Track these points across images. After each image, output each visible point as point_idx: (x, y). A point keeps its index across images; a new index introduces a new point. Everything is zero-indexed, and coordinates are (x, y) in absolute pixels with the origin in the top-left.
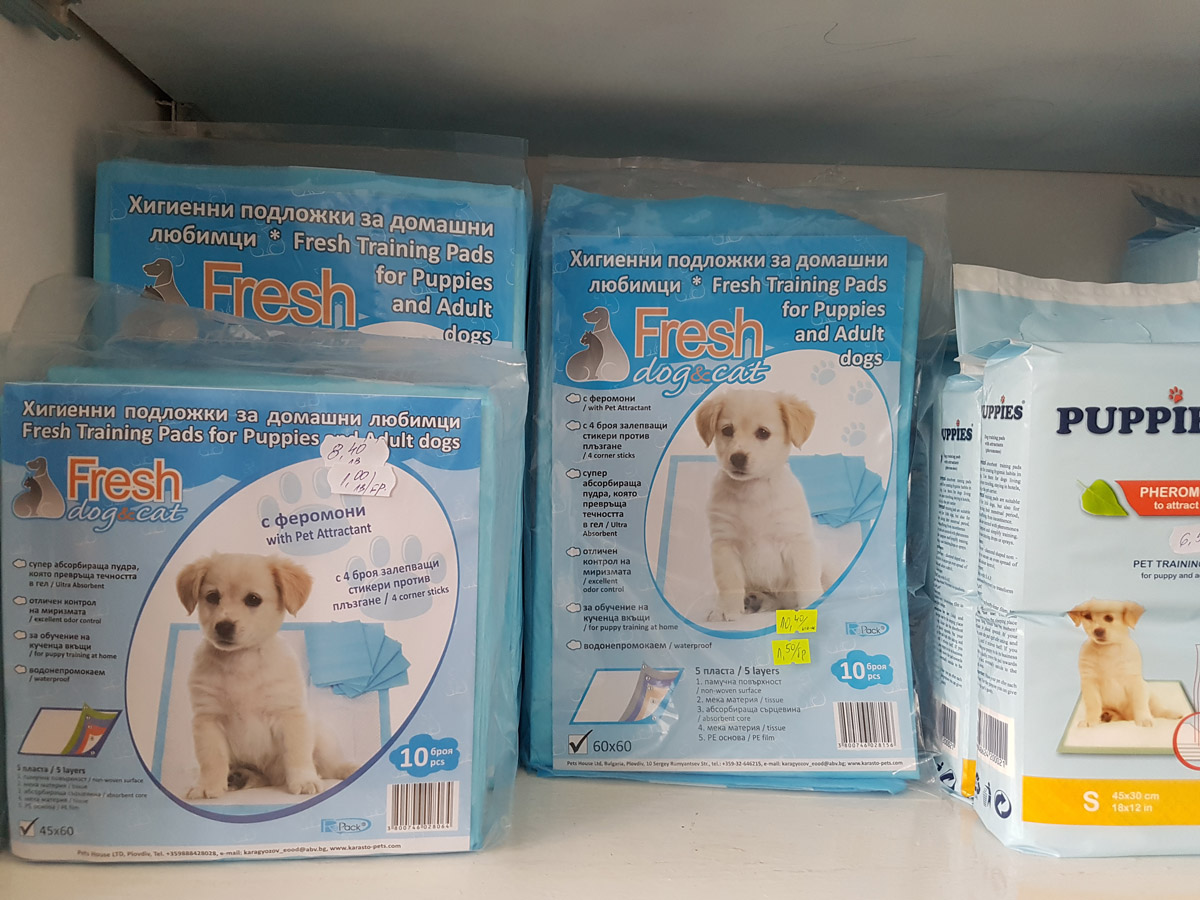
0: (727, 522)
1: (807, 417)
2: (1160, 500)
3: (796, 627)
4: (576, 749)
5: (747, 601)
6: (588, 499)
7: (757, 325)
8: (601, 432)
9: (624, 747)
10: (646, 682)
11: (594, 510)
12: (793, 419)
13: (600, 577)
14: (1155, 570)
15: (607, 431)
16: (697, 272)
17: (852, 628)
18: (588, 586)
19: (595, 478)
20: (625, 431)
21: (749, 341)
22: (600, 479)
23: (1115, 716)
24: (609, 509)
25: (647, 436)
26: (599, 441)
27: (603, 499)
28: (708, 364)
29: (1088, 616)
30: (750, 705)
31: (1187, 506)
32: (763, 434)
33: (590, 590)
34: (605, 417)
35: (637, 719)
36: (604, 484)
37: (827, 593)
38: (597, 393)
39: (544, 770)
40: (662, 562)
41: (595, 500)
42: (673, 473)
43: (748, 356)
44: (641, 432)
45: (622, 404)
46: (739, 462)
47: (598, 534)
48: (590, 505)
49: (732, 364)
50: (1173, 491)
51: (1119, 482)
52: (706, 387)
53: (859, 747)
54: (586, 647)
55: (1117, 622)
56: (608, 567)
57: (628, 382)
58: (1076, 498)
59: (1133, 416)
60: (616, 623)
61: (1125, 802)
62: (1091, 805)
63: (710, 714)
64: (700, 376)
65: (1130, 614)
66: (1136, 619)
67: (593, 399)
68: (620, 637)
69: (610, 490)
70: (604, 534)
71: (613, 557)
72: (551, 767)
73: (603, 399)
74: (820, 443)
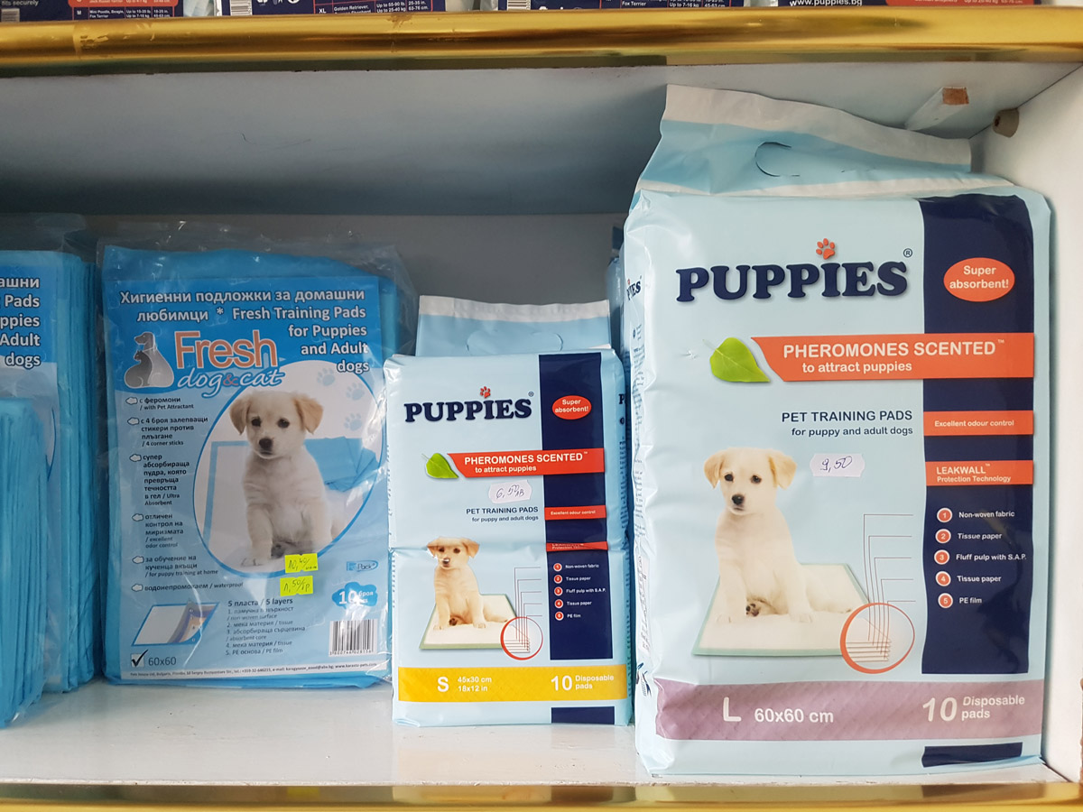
0: (258, 490)
1: (316, 410)
2: (479, 466)
3: (300, 567)
4: (136, 664)
5: (273, 550)
6: (148, 477)
7: (272, 344)
8: (155, 425)
9: (170, 662)
10: (192, 612)
11: (152, 485)
12: (306, 412)
13: (160, 536)
14: (481, 515)
15: (160, 425)
16: (219, 305)
17: (350, 566)
18: (149, 543)
19: (153, 461)
20: (174, 425)
21: (265, 355)
22: (159, 462)
23: (460, 621)
24: (165, 484)
25: (192, 428)
26: (156, 432)
27: (160, 477)
28: (236, 373)
29: (442, 550)
30: (267, 627)
31: (498, 470)
32: (283, 424)
33: (151, 546)
34: (158, 414)
35: (181, 641)
36: (160, 465)
38: (150, 396)
39: (116, 680)
40: (208, 523)
41: (153, 477)
42: (214, 455)
43: (266, 366)
44: (188, 424)
45: (170, 404)
46: (266, 445)
47: (157, 503)
48: (150, 481)
49: (254, 372)
50: (488, 459)
51: (450, 455)
52: (236, 389)
53: (345, 654)
54: (146, 589)
55: (463, 553)
56: (163, 529)
57: (174, 387)
58: (422, 466)
60: (170, 571)
61: (467, 685)
62: (443, 687)
63: (236, 636)
64: (230, 381)
65: (470, 547)
66: (476, 551)
67: (147, 401)
68: (172, 581)
69: (165, 469)
70: (162, 503)
71: (169, 520)
72: (119, 677)
73: (156, 401)
74: (327, 429)
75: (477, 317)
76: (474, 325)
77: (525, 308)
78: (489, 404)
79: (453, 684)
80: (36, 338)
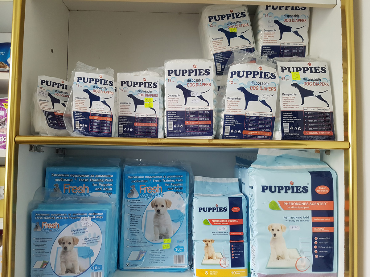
0: (156, 222)
1: (170, 203)
2: (215, 222)
3: (167, 242)
4: (127, 265)
5: (160, 237)
6: (131, 219)
7: (161, 187)
8: (134, 207)
9: (136, 265)
10: (141, 252)
11: (132, 221)
12: (168, 203)
13: (133, 234)
14: (215, 234)
15: (135, 206)
16: (150, 179)
17: (178, 241)
18: (131, 235)
19: (132, 215)
20: (138, 206)
21: (160, 190)
22: (134, 215)
23: (210, 258)
24: (135, 221)
25: (142, 207)
26: (134, 208)
27: (134, 219)
28: (153, 194)
29: (206, 241)
30: (159, 257)
31: (219, 223)
32: (163, 206)
33: (131, 236)
34: (135, 204)
35: (139, 260)
36: (134, 216)
37: (174, 235)
38: (133, 200)
39: (122, 269)
40: (145, 231)
41: (132, 219)
42: (147, 214)
43: (160, 193)
44: (141, 206)
45: (137, 201)
46: (158, 211)
47: (133, 225)
48: (132, 220)
49: (157, 194)
50: (217, 221)
51: (209, 220)
52: (153, 198)
53: (178, 264)
54: (130, 247)
55: (211, 242)
56: (135, 232)
57: (139, 198)
58: (202, 222)
59: (210, 209)
60: (136, 242)
61: (212, 273)
62: (207, 274)
63: (152, 259)
64: (151, 196)
65: (213, 241)
66: (214, 242)
67: (132, 201)
68: (136, 245)
69: (135, 217)
70: (134, 225)
71: (135, 230)
72: (123, 269)
73: (134, 201)
74: (172, 208)
75: (207, 181)
76: (207, 183)
77: (218, 179)
78: (217, 208)
79: (209, 273)
80: (112, 189)
